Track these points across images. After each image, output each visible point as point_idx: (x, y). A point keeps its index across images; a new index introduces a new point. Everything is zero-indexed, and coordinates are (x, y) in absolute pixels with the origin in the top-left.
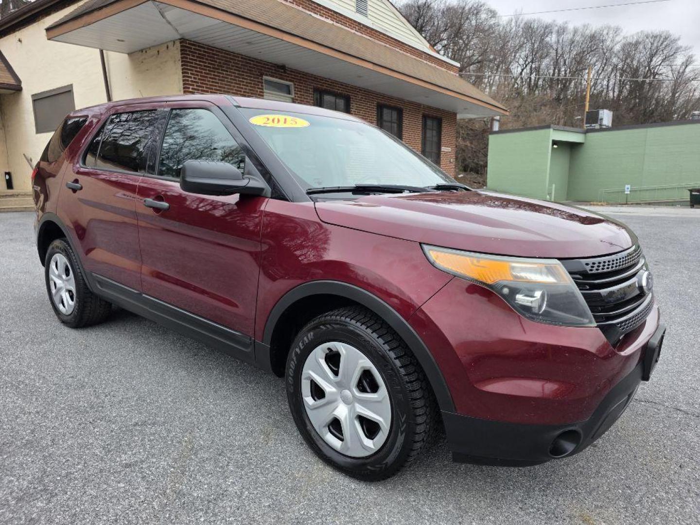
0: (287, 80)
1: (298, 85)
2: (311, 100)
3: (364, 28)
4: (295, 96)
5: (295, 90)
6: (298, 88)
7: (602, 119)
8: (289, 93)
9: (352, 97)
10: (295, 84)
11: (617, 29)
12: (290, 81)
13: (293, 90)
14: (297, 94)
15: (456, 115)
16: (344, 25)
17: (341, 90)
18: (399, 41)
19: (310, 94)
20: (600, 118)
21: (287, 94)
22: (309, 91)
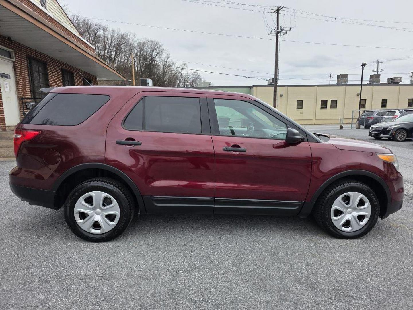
0: (9, 48)
1: (17, 52)
2: (25, 63)
3: (49, 17)
4: (16, 60)
5: (15, 56)
6: (16, 54)
7: (148, 84)
8: (11, 57)
9: (47, 63)
10: (15, 52)
11: (134, 34)
12: (12, 49)
13: (14, 55)
14: (17, 59)
15: (97, 78)
16: (38, 13)
17: (42, 58)
18: (67, 29)
19: (24, 59)
20: (147, 83)
21: (9, 58)
22: (24, 57)
